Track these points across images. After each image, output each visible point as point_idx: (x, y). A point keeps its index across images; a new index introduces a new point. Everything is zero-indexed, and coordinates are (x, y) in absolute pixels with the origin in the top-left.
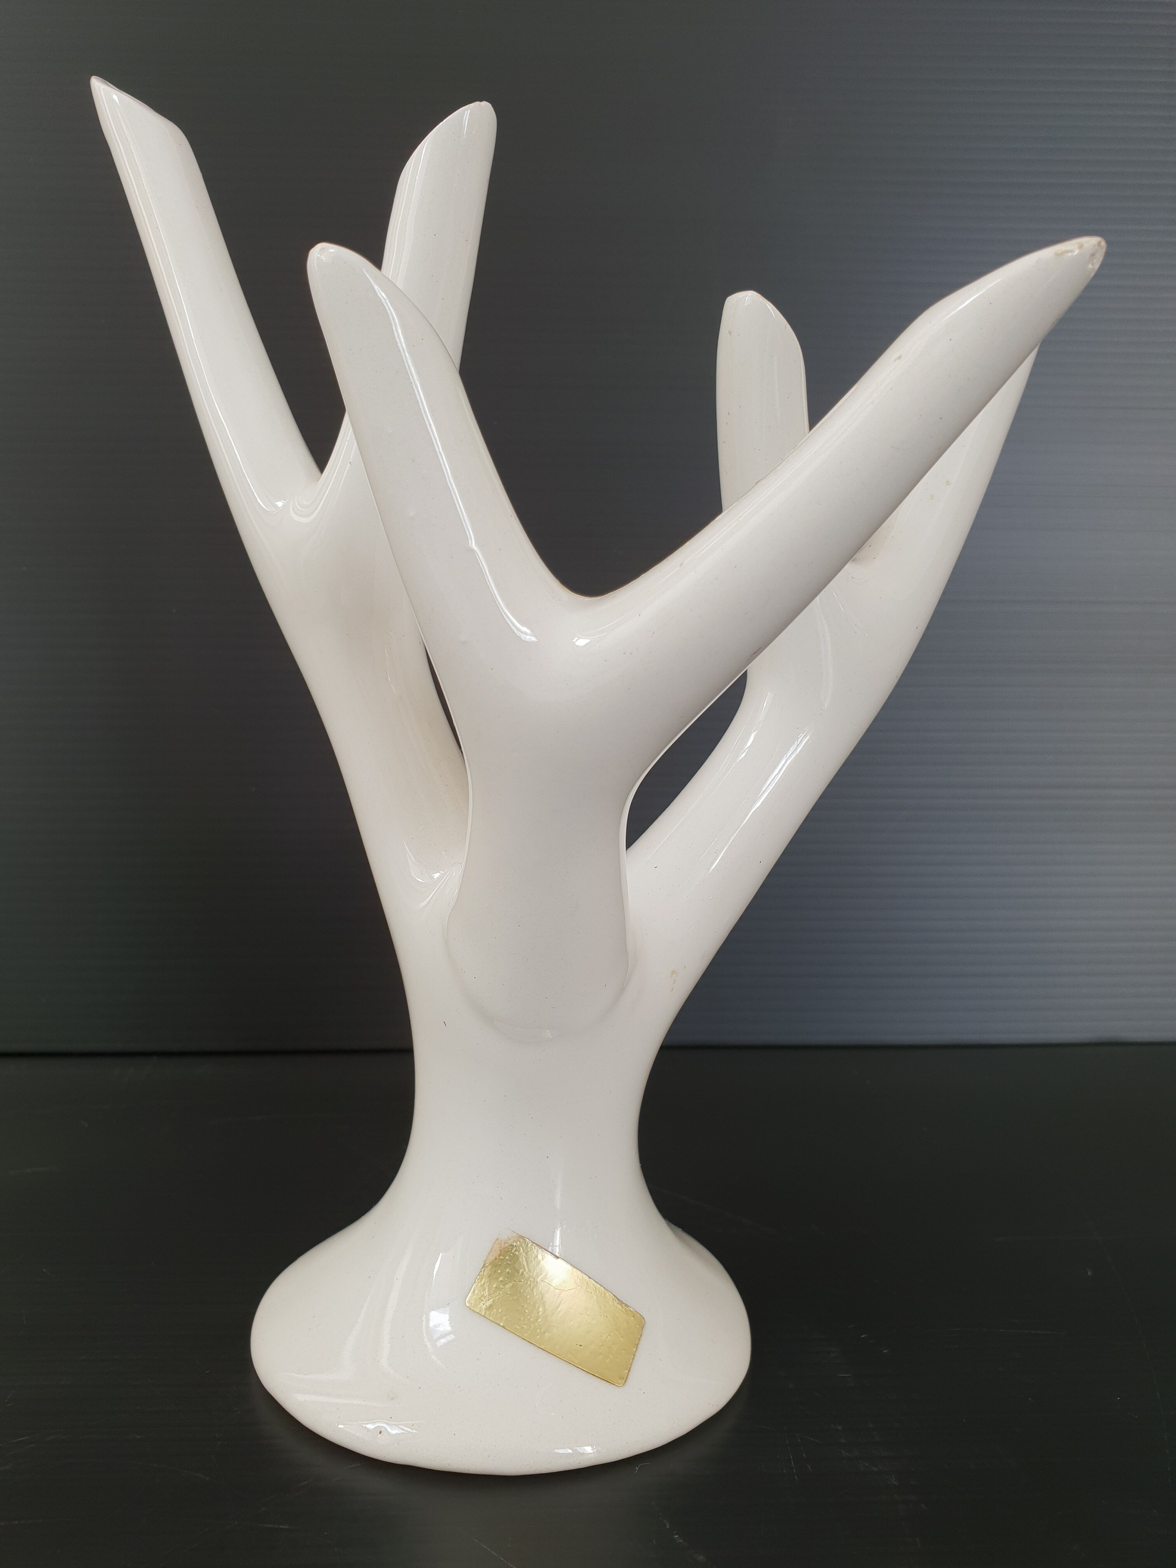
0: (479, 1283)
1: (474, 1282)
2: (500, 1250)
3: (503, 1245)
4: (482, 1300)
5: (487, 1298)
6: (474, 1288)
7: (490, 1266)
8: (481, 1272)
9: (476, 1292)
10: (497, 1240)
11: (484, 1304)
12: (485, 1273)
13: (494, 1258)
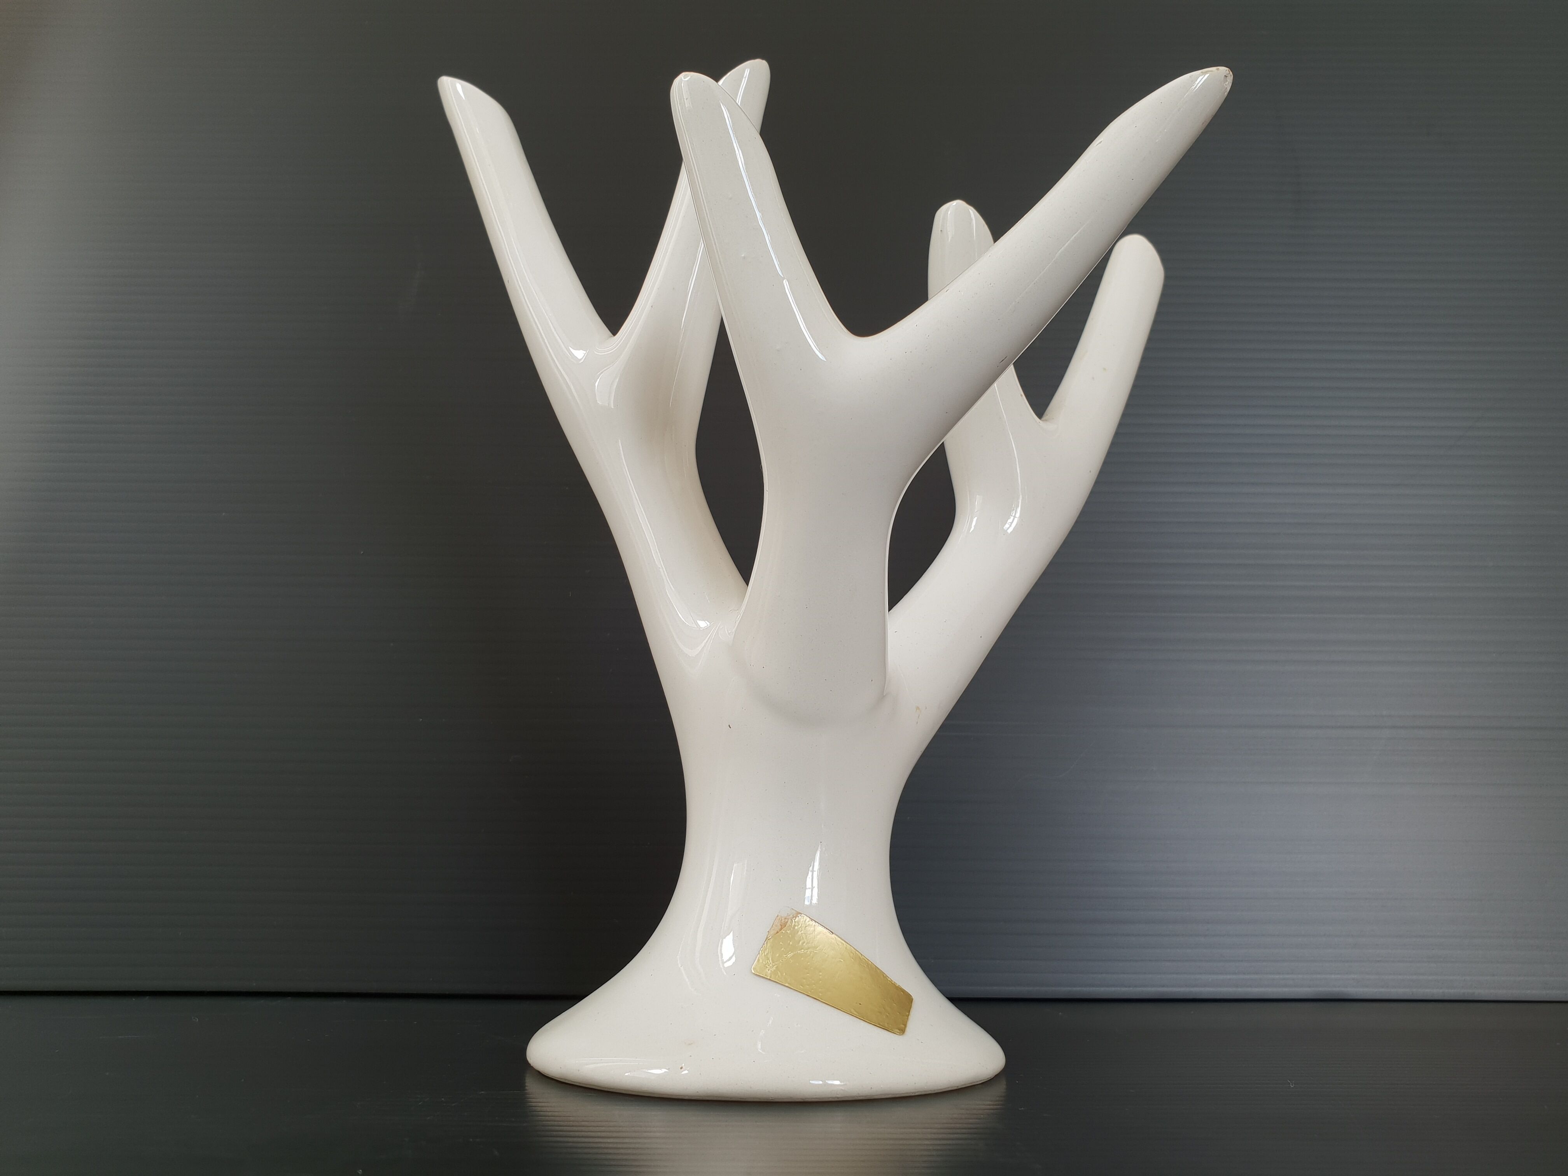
0: (762, 954)
1: (758, 953)
2: (781, 925)
3: (783, 920)
4: (767, 967)
5: (771, 965)
6: (759, 958)
7: (772, 939)
8: (764, 944)
9: (761, 961)
10: (777, 916)
11: (769, 970)
12: (769, 945)
13: (776, 932)
